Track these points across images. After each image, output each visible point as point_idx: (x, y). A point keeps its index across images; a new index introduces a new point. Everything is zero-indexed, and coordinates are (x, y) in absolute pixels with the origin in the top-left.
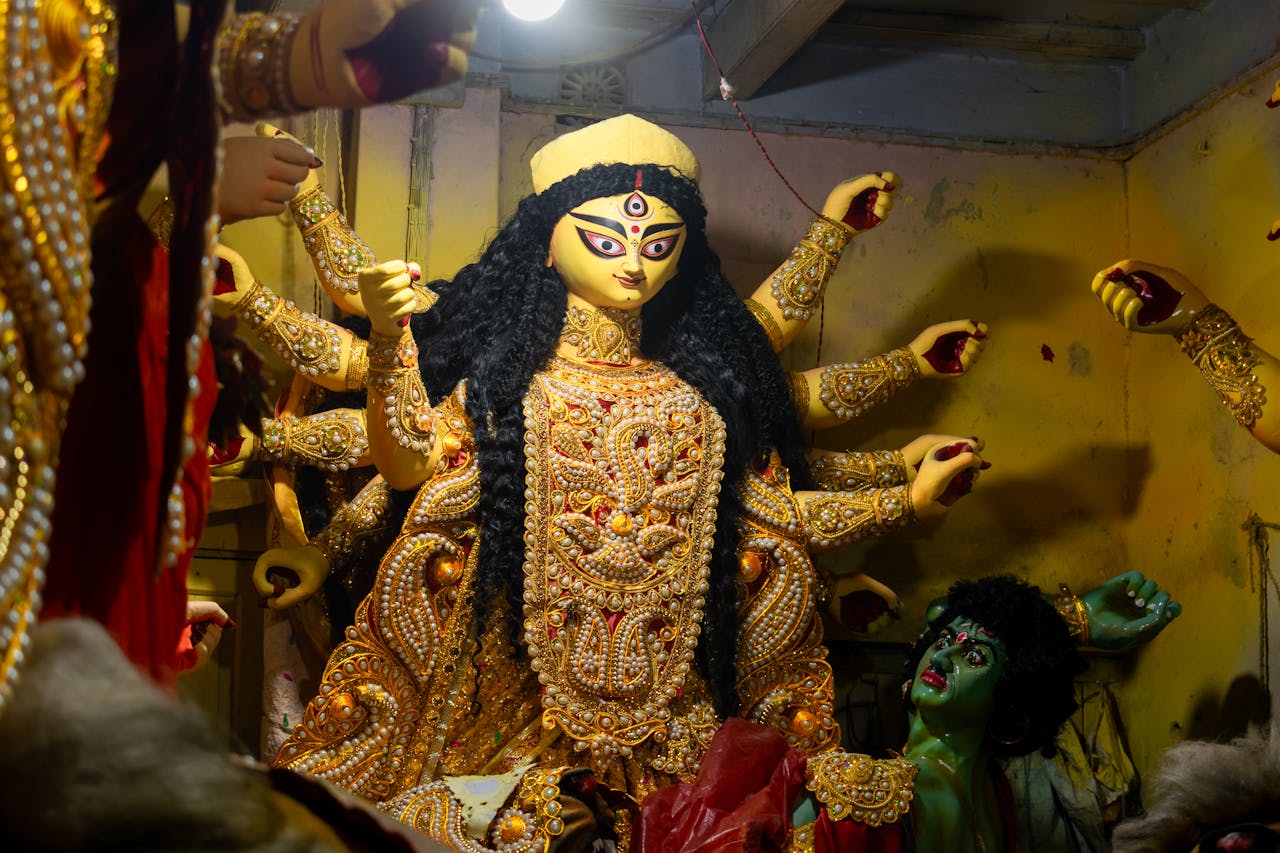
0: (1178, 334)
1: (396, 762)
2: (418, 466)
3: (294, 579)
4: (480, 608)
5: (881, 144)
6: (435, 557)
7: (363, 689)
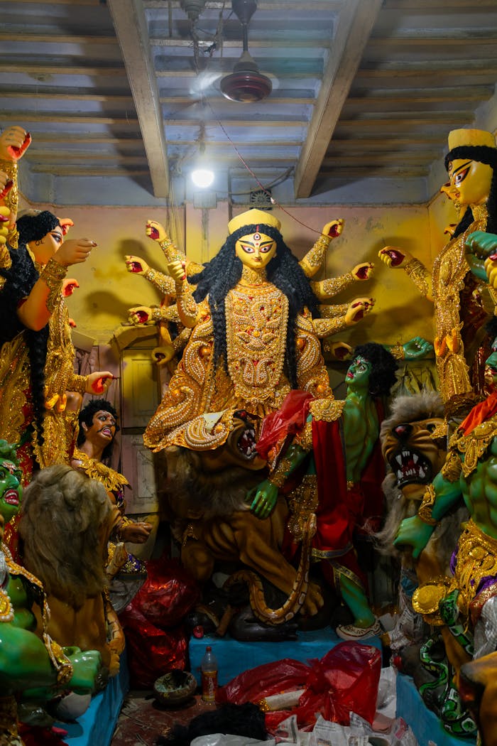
0: (405, 268)
1: (196, 408)
2: (193, 321)
3: (164, 356)
4: (215, 361)
5: (351, 208)
6: (201, 348)
7: (182, 388)
